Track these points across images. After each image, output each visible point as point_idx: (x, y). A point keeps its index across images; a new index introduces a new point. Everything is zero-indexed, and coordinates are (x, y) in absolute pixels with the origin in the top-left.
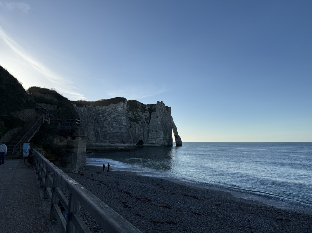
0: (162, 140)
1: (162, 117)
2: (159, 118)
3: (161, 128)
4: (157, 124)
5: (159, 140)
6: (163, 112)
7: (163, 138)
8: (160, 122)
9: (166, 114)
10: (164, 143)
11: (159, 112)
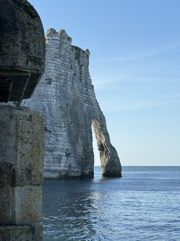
0: (64, 158)
1: (63, 81)
2: (55, 85)
3: (60, 120)
4: (46, 105)
5: (52, 160)
6: (65, 65)
7: (66, 152)
8: (56, 99)
9: (74, 74)
10: (69, 166)
11: (54, 66)
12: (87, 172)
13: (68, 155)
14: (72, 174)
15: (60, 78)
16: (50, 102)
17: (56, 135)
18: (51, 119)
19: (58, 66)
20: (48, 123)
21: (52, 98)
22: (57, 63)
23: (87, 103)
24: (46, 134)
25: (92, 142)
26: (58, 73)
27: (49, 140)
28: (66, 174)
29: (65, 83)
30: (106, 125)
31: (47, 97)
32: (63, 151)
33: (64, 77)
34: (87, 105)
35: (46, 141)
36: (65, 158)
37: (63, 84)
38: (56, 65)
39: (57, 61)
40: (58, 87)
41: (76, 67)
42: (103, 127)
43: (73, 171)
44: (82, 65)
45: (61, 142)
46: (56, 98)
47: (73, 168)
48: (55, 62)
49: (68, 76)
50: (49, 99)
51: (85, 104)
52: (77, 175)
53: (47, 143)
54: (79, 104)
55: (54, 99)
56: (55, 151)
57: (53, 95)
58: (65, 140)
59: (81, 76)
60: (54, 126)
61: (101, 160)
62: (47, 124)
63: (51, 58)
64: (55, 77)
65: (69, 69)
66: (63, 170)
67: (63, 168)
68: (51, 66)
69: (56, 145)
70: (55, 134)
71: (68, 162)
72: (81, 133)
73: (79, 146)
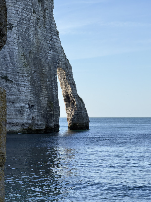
1: (26, 27)
2: (16, 30)
3: (22, 69)
4: (7, 53)
5: (13, 112)
6: (27, 8)
7: (29, 104)
8: (18, 46)
9: (37, 19)
10: (33, 119)
11: (16, 10)
12: (52, 125)
13: (31, 107)
14: (36, 127)
15: (22, 22)
16: (11, 50)
17: (19, 85)
18: (12, 67)
19: (19, 9)
20: (9, 72)
21: (13, 45)
22: (19, 7)
23: (51, 50)
24: (8, 84)
25: (57, 92)
26: (20, 18)
27: (10, 90)
28: (29, 127)
29: (27, 28)
30: (72, 74)
31: (8, 44)
32: (25, 102)
33: (26, 22)
34: (52, 53)
35: (8, 92)
36: (28, 110)
37: (26, 29)
38: (18, 9)
39: (18, 5)
40: (20, 33)
41: (40, 11)
42: (69, 76)
43: (37, 124)
44: (46, 9)
45: (23, 93)
46: (17, 44)
47: (37, 121)
48: (17, 6)
49: (30, 20)
50: (10, 46)
51: (49, 52)
52: (42, 129)
53: (8, 94)
54: (43, 52)
55: (16, 46)
56: (18, 102)
57: (15, 42)
58: (28, 90)
59: (44, 21)
60: (16, 75)
61: (67, 112)
62: (8, 74)
63: (12, 1)
64: (16, 22)
65: (31, 13)
66: (26, 123)
67: (26, 121)
68: (12, 9)
69: (18, 96)
70: (17, 84)
71: (32, 114)
72: (45, 83)
73: (43, 97)
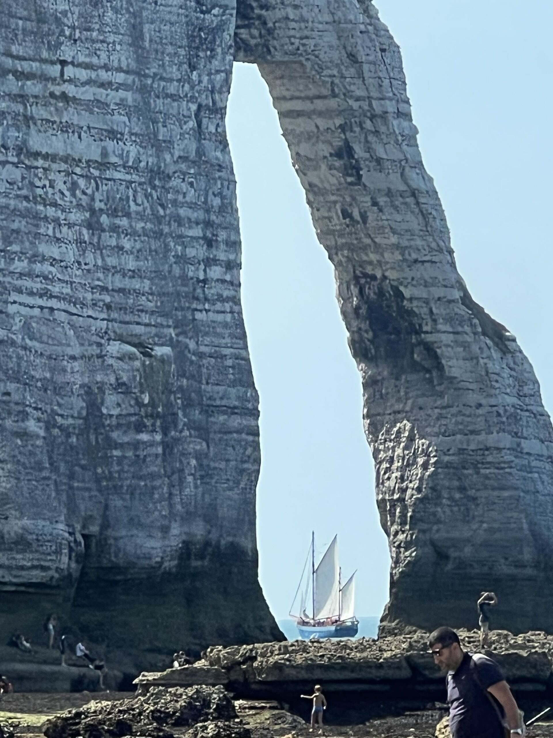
30: (408, 116)
52: (36, 576)
72: (82, 183)
73: (53, 303)
